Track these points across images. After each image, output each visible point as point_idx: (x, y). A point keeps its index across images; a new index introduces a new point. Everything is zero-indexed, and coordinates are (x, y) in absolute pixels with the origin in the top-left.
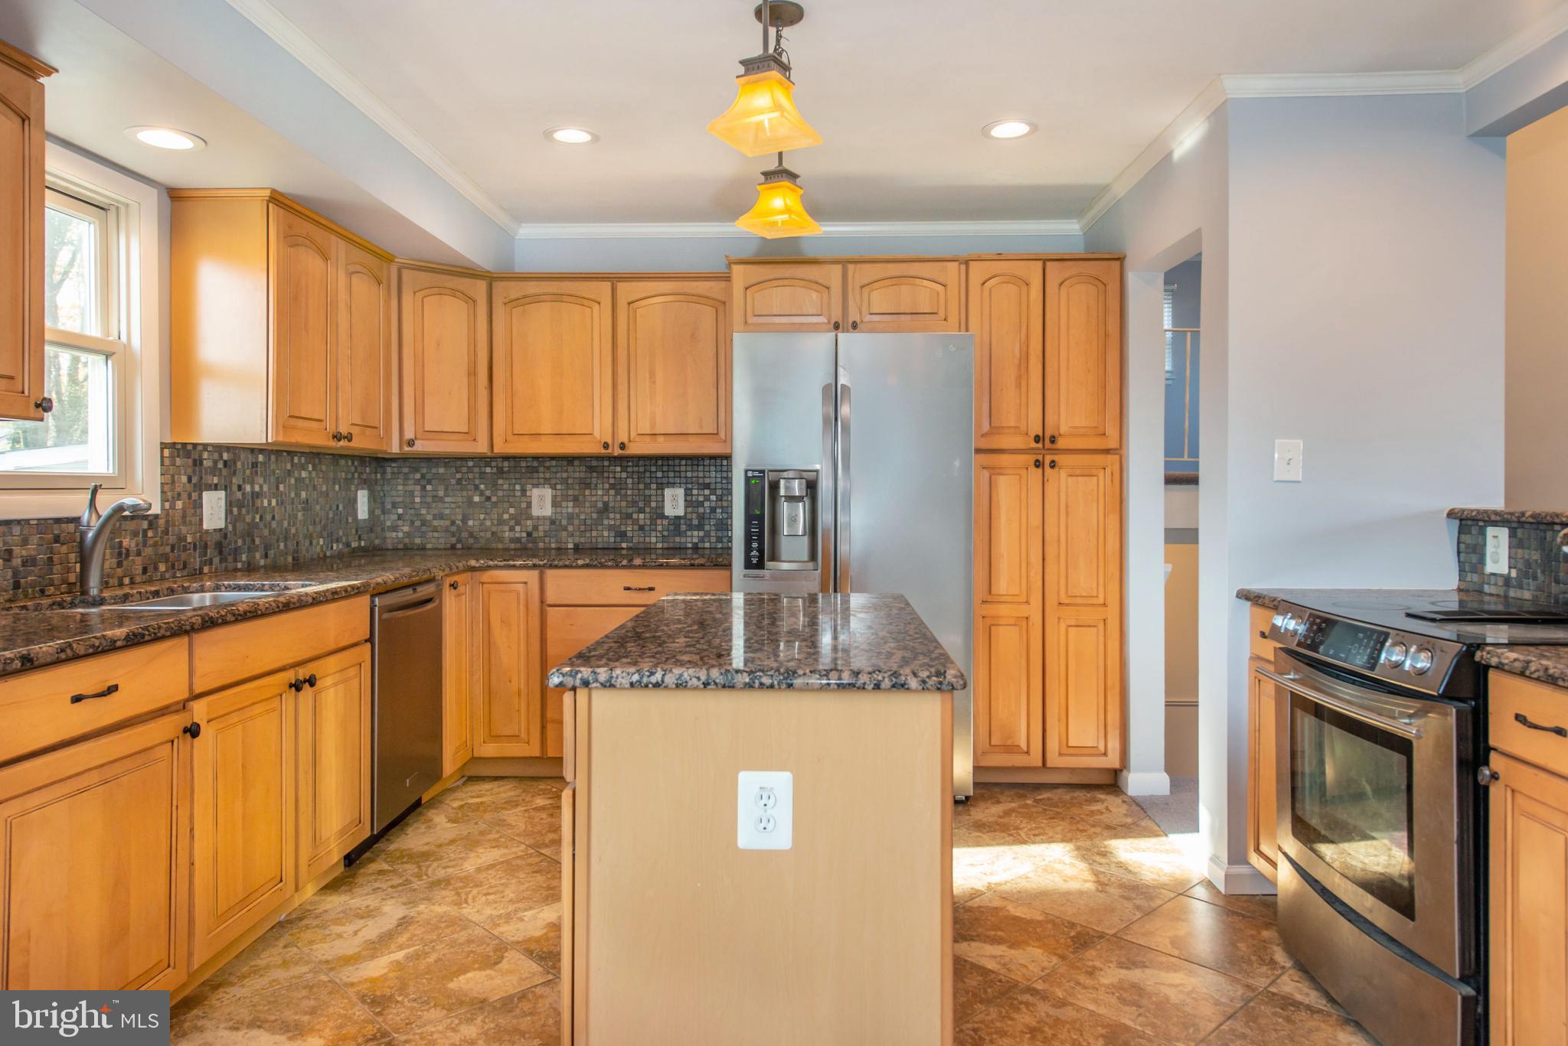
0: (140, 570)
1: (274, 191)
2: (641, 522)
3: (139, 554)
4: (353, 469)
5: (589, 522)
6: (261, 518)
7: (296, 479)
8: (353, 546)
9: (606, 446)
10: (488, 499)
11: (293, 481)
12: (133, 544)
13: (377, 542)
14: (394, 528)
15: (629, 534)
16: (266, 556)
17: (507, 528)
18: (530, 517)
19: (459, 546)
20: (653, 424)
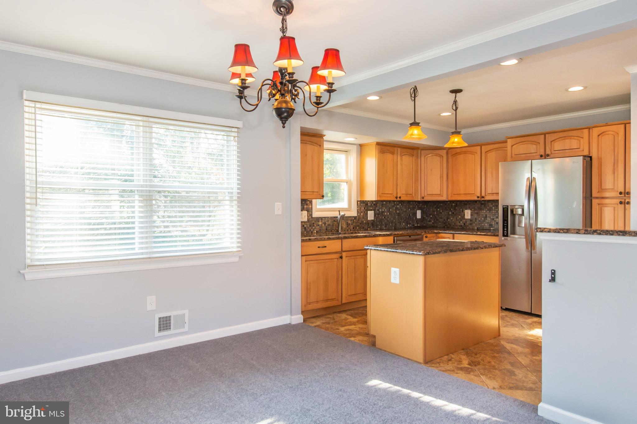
0: (352, 228)
1: (377, 142)
3: (352, 225)
4: (415, 204)
5: (481, 221)
6: (384, 218)
7: (395, 208)
8: (415, 225)
9: (478, 197)
10: (453, 213)
11: (394, 208)
12: (351, 222)
13: (424, 225)
14: (430, 221)
15: (493, 225)
16: (386, 227)
17: (458, 222)
18: (465, 219)
19: (446, 227)
20: (492, 190)
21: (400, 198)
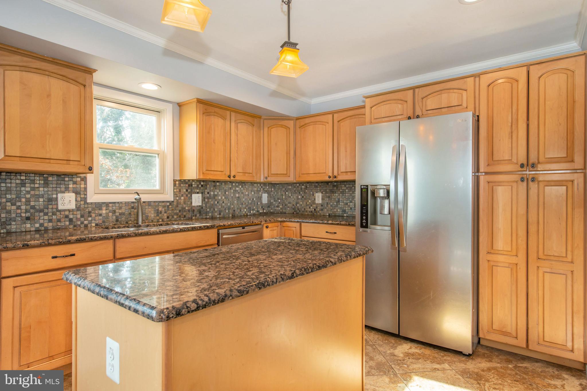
0: (166, 217)
1: (197, 99)
2: (351, 206)
3: (165, 212)
4: (260, 187)
5: (333, 206)
6: (218, 202)
7: (234, 190)
8: (260, 211)
9: (330, 177)
10: (303, 197)
11: (232, 191)
12: (163, 209)
13: (272, 211)
14: (278, 207)
15: (347, 211)
16: (220, 214)
17: (308, 207)
18: (315, 204)
19: (295, 213)
20: (346, 168)
21: (234, 177)
